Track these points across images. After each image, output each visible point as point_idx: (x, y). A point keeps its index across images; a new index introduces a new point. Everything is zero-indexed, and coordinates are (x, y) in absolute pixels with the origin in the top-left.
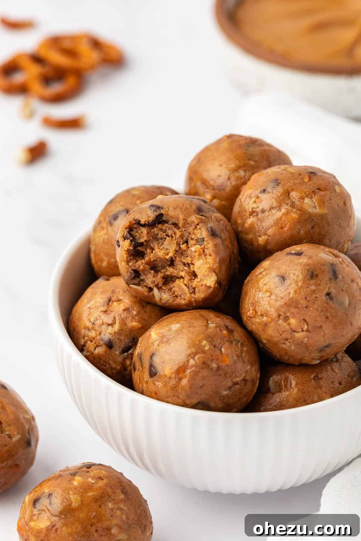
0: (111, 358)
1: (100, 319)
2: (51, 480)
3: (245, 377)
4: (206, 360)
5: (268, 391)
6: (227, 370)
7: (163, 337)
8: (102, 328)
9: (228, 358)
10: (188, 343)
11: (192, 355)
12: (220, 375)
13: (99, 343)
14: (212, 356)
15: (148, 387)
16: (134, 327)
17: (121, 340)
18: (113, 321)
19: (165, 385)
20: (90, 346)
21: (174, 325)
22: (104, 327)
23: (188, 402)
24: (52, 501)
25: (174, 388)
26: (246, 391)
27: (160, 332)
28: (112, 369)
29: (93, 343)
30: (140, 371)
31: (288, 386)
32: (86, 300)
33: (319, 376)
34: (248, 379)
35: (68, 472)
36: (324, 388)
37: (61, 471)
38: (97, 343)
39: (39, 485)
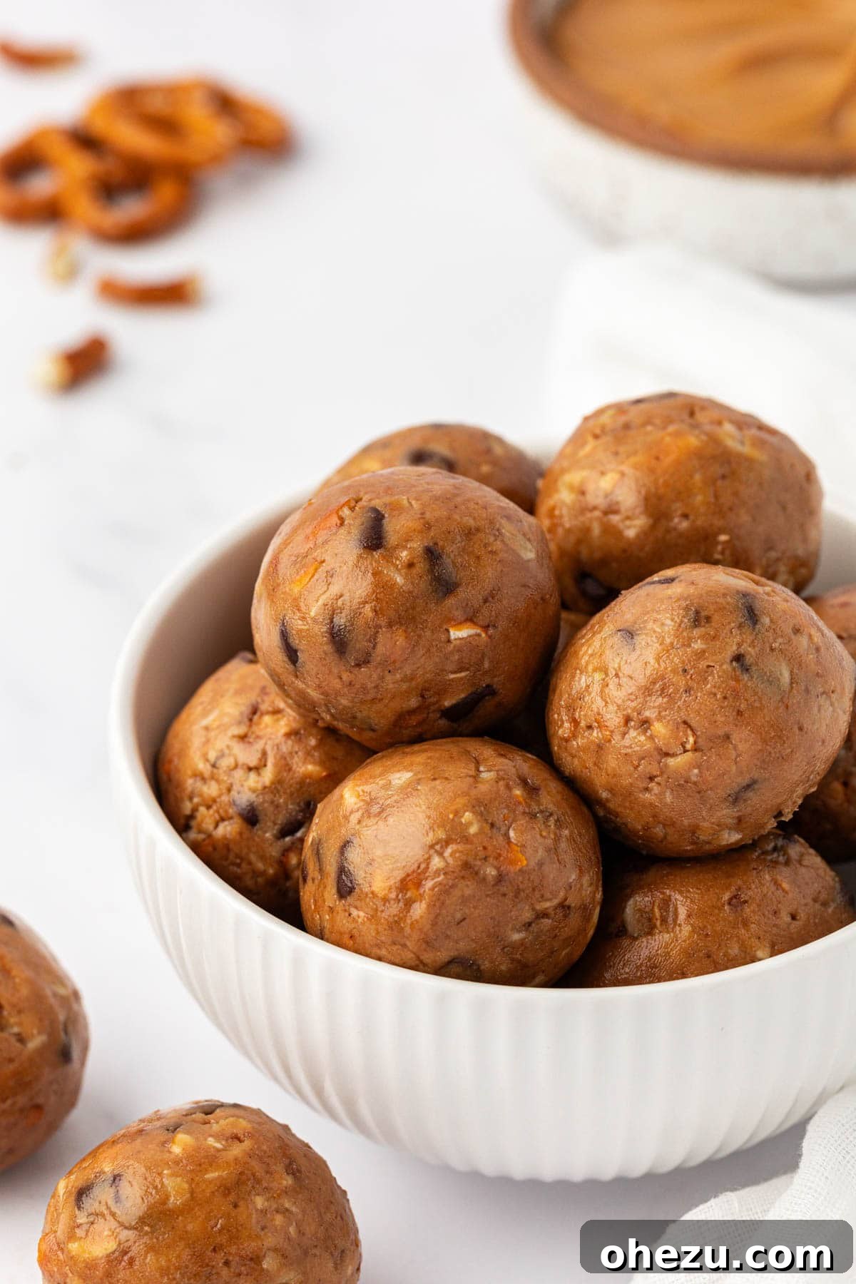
0: (254, 849)
1: (230, 755)
2: (118, 1143)
3: (566, 900)
4: (470, 859)
5: (622, 931)
6: (522, 882)
7: (370, 802)
8: (234, 777)
9: (523, 853)
10: (429, 817)
11: (437, 847)
12: (504, 895)
13: (226, 812)
14: (485, 848)
15: (332, 920)
16: (309, 776)
17: (277, 806)
18: (260, 760)
19: (373, 917)
20: (206, 818)
21: (398, 775)
22: (239, 774)
23: (428, 957)
24: (120, 1192)
25: (396, 924)
26: (566, 932)
27: (363, 791)
28: (256, 874)
29: (211, 811)
30: (316, 882)
31: (670, 920)
32: (199, 710)
33: (742, 896)
34: (573, 905)
35: (158, 1124)
36: (753, 926)
37: (142, 1121)
38: (221, 811)
39: (90, 1154)
